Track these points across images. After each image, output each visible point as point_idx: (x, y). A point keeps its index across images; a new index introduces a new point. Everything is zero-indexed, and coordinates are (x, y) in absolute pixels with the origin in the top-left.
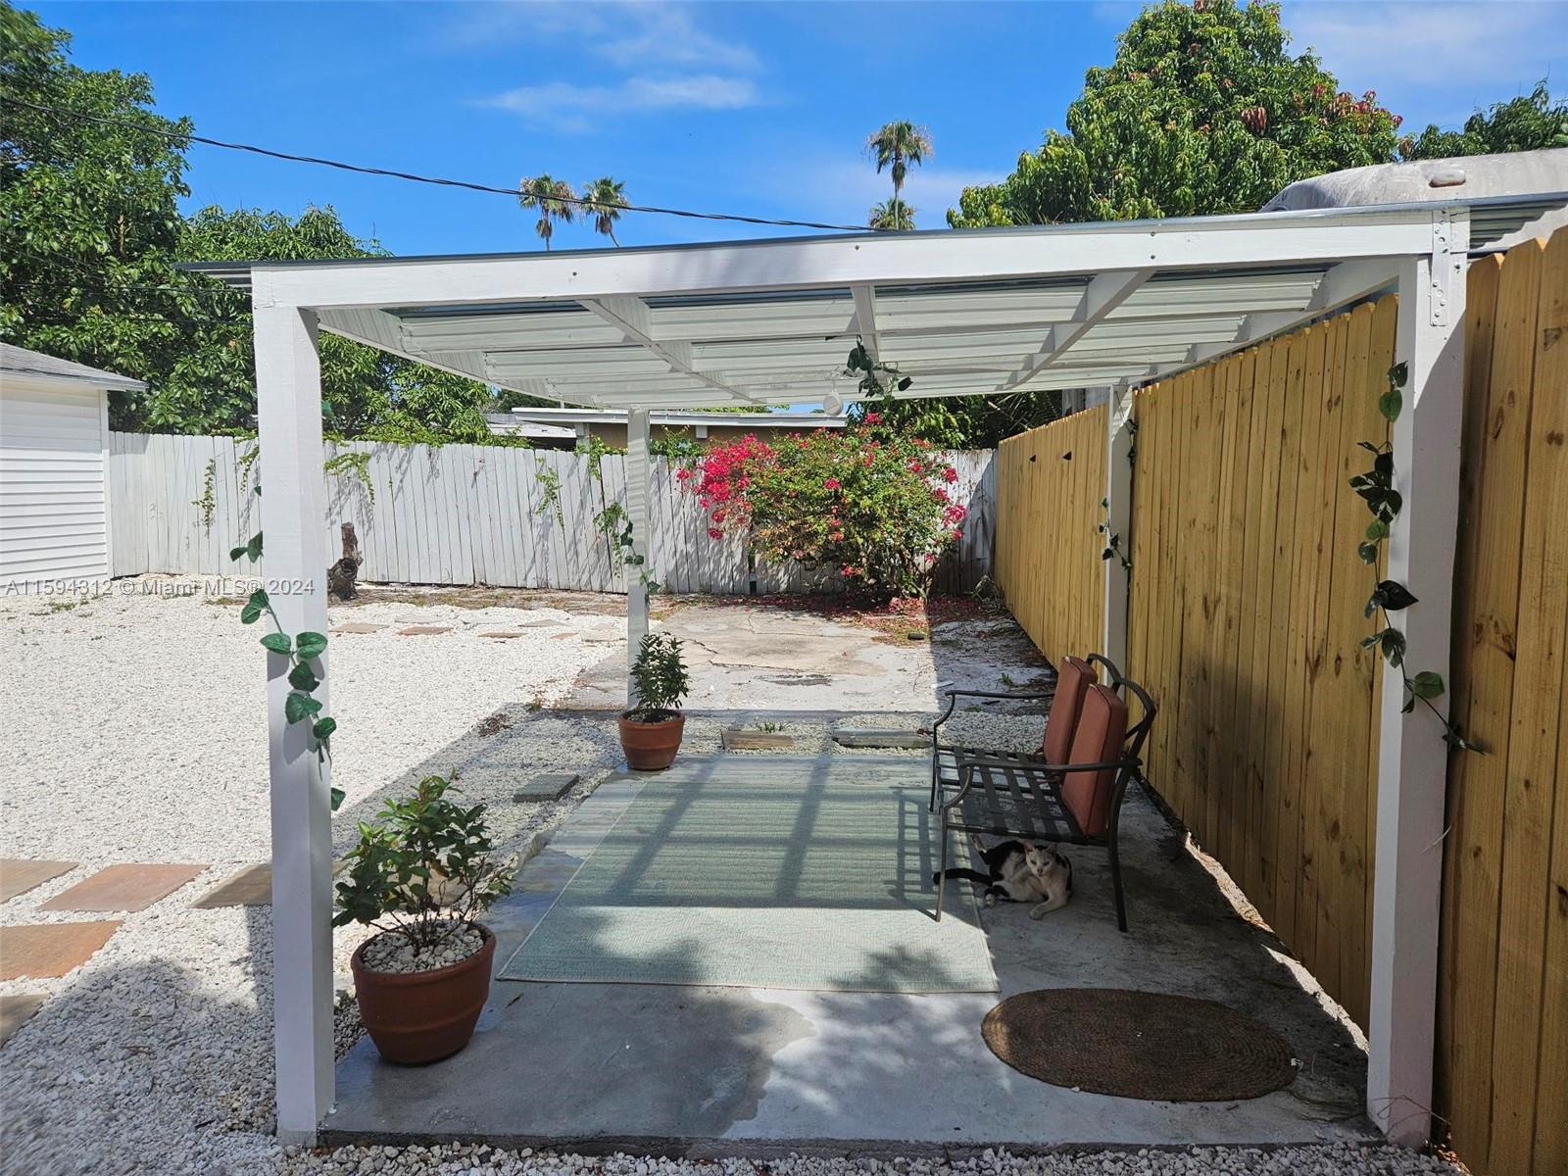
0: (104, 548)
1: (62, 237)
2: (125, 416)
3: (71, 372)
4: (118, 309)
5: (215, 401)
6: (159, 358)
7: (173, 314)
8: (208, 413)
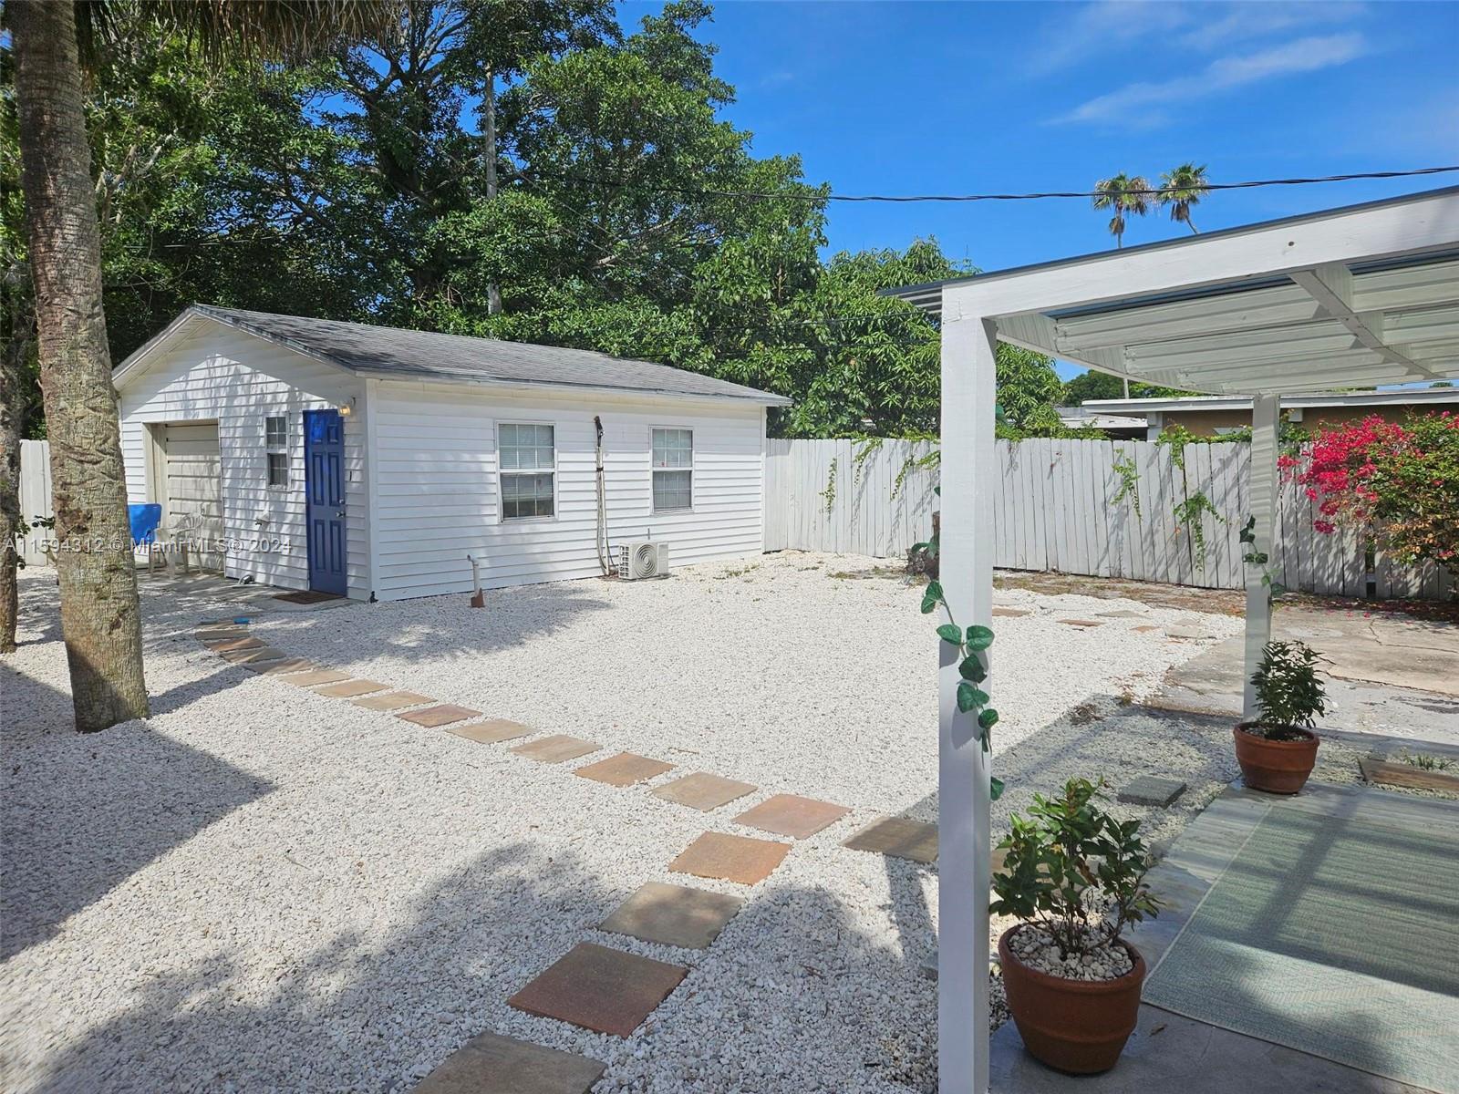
0: (759, 530)
1: (741, 291)
2: (777, 426)
3: (745, 394)
4: (775, 343)
5: (838, 410)
6: (801, 377)
7: (812, 343)
8: (833, 420)
